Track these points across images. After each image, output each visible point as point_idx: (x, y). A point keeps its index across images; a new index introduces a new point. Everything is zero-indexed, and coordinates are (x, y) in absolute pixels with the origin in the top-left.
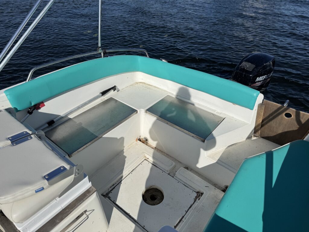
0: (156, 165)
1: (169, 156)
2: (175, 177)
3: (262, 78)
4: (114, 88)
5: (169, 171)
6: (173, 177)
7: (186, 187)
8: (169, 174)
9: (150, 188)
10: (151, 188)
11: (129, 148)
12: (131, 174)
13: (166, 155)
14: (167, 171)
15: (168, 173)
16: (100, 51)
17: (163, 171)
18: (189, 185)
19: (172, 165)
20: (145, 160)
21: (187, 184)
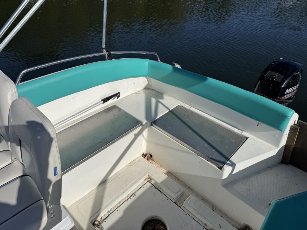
0: (161, 190)
1: (177, 179)
2: (182, 207)
3: (291, 90)
4: (117, 95)
5: (176, 199)
6: (180, 207)
7: (195, 222)
8: (175, 203)
9: (151, 219)
10: (153, 219)
11: (130, 166)
12: (130, 198)
13: (173, 176)
14: (174, 198)
15: (174, 201)
16: (105, 52)
17: (169, 199)
18: (200, 220)
19: (179, 192)
20: (148, 182)
21: (197, 218)
